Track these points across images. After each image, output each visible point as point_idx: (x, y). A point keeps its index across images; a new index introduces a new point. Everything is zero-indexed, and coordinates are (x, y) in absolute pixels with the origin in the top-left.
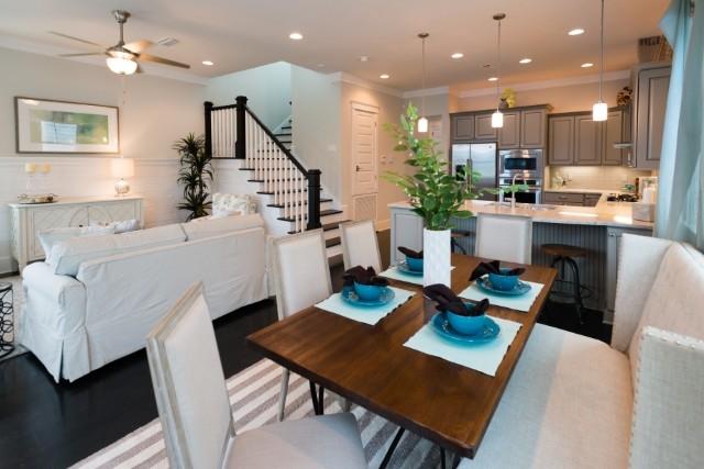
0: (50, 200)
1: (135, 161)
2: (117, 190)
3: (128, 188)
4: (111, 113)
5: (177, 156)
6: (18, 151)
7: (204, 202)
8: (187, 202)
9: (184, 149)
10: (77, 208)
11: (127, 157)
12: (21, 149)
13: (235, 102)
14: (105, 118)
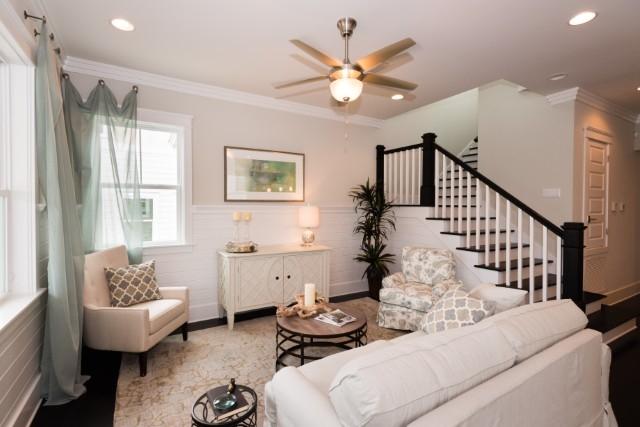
0: (252, 249)
1: (320, 209)
2: (304, 239)
3: (313, 237)
4: (298, 160)
5: (352, 203)
6: (226, 200)
7: (381, 255)
8: (364, 254)
9: (360, 196)
10: (275, 259)
11: (313, 204)
12: (229, 198)
13: (421, 141)
14: (294, 165)
